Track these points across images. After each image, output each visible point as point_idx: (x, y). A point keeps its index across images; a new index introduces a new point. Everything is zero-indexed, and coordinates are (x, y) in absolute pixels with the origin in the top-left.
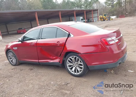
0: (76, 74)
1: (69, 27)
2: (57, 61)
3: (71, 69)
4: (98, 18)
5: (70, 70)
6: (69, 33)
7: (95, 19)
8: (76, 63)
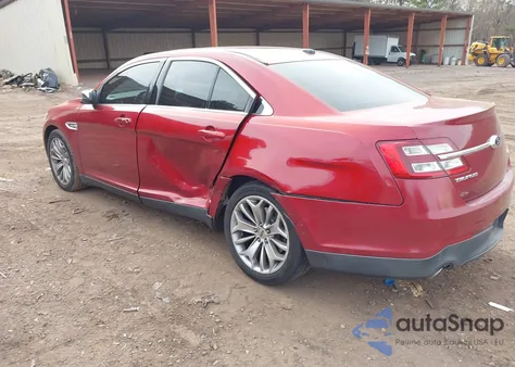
0: (257, 269)
1: (268, 71)
2: (199, 203)
3: (247, 245)
4: (465, 52)
5: (239, 249)
6: (258, 95)
7: (451, 56)
8: (265, 226)
